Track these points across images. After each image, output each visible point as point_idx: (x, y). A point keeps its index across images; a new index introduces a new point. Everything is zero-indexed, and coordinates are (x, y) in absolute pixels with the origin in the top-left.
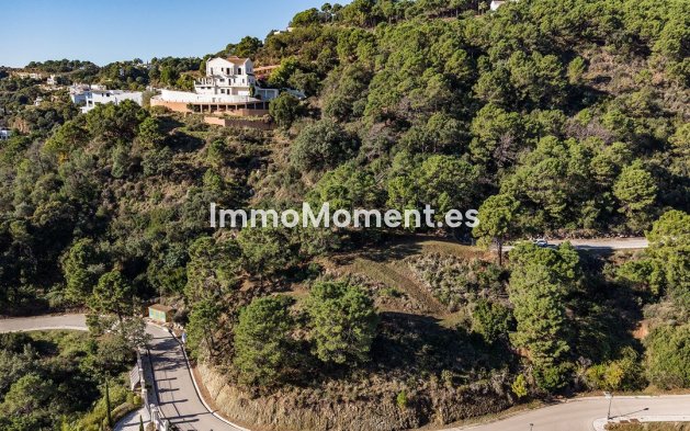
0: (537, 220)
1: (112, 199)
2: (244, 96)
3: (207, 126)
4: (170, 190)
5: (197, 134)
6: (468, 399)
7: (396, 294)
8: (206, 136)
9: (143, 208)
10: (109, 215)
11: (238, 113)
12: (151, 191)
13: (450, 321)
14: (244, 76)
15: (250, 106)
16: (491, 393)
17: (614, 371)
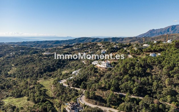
0: (123, 91)
1: (88, 77)
2: (106, 67)
3: (100, 70)
4: (93, 78)
5: (98, 71)
6: (100, 104)
7: (101, 94)
8: (99, 71)
9: (91, 79)
10: (88, 79)
11: (104, 69)
12: (92, 77)
13: (103, 98)
14: (106, 64)
15: (106, 68)
16: (102, 104)
17: (113, 107)
